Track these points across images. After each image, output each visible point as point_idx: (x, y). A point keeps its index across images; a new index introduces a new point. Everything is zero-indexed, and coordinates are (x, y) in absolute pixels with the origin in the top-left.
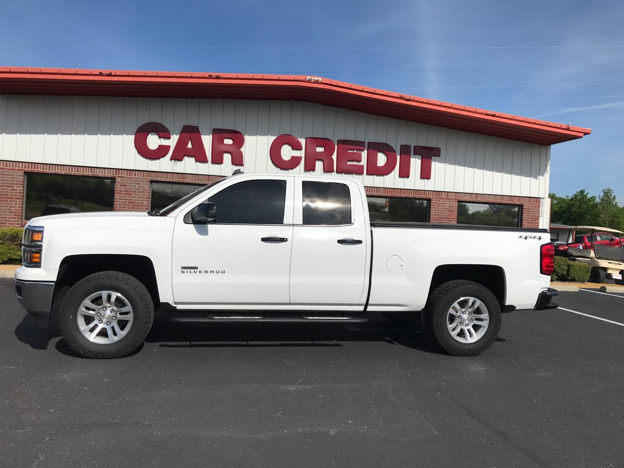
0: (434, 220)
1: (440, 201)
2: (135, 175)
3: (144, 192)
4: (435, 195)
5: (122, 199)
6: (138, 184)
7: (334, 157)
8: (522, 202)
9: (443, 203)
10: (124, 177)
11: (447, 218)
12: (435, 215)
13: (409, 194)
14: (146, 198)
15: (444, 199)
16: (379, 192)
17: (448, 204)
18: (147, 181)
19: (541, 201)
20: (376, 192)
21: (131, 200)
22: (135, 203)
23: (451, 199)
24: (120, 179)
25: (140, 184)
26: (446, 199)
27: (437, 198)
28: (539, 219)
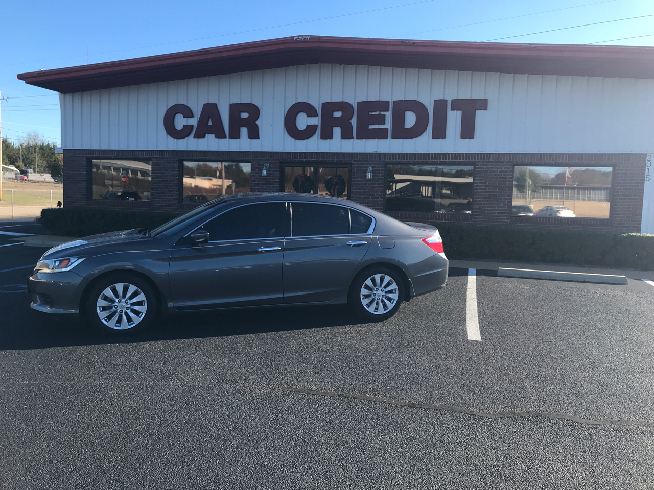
0: (480, 189)
1: (488, 165)
2: (166, 156)
3: (174, 171)
4: (481, 158)
5: (157, 178)
6: (169, 163)
7: (354, 122)
8: (613, 161)
9: (492, 168)
10: (158, 158)
11: (498, 187)
12: (481, 183)
13: (446, 159)
14: (176, 176)
15: (493, 162)
16: (407, 159)
17: (500, 168)
18: (176, 161)
19: (648, 158)
20: (404, 159)
21: (164, 178)
22: (167, 181)
23: (503, 162)
24: (154, 159)
25: (171, 163)
26: (496, 162)
27: (483, 162)
28: (644, 183)
